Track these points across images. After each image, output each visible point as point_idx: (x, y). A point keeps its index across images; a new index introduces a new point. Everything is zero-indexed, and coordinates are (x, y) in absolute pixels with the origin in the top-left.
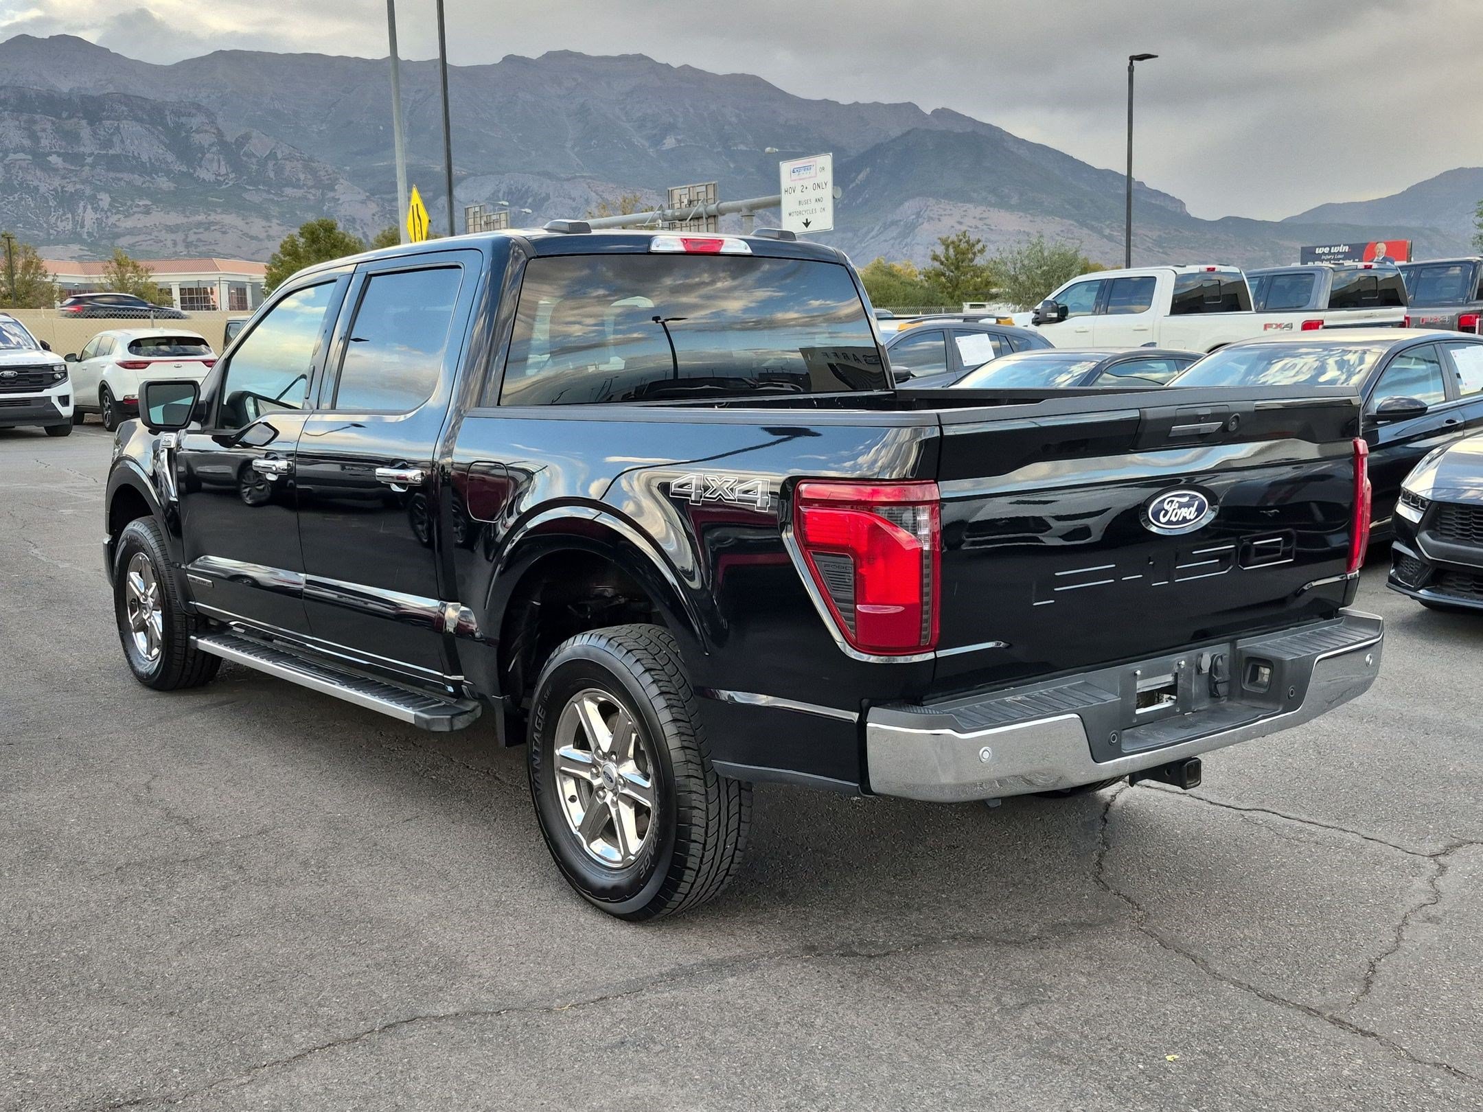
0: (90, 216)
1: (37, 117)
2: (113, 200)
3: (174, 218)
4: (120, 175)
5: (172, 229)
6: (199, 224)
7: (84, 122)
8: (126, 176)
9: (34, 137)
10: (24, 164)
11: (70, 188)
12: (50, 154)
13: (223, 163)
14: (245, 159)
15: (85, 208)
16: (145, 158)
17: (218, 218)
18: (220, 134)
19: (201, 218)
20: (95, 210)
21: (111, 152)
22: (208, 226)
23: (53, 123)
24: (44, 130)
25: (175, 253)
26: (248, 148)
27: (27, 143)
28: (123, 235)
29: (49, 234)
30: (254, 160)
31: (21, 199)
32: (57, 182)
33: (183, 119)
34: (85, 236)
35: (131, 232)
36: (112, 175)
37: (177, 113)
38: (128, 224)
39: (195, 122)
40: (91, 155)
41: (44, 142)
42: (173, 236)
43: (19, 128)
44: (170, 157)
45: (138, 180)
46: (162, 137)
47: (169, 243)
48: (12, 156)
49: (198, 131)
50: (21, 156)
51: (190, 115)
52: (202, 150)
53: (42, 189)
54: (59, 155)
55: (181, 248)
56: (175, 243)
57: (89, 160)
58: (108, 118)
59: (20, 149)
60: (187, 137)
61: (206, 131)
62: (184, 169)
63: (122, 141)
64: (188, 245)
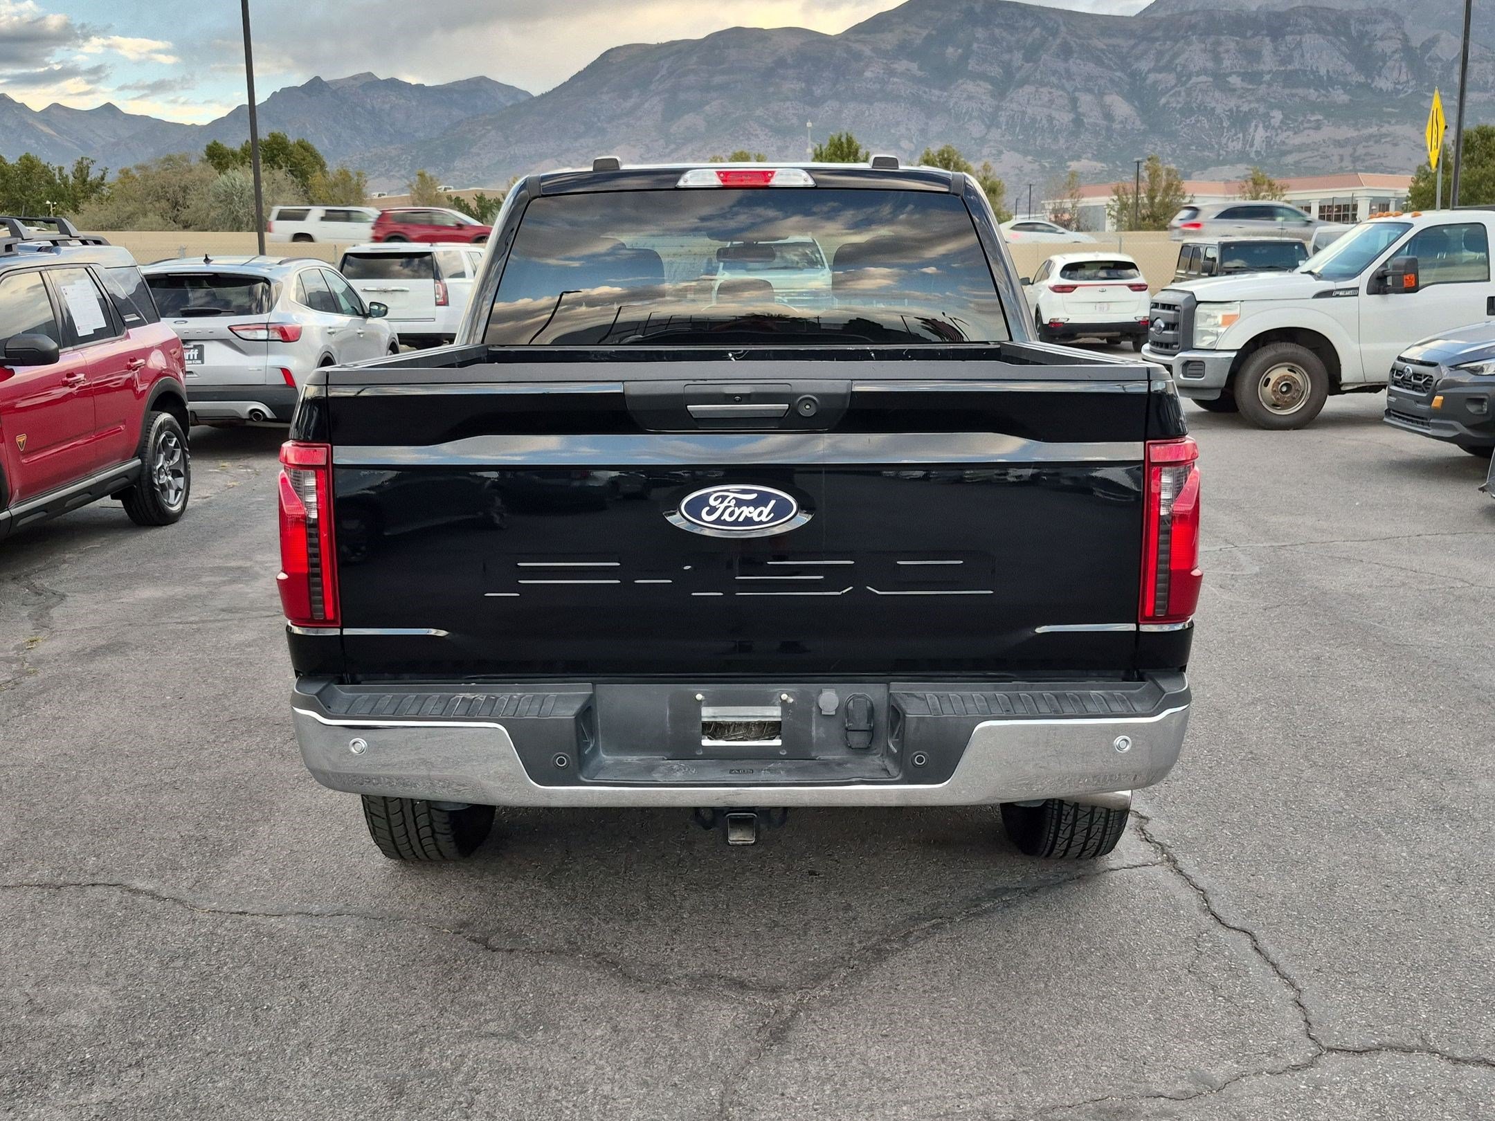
0: (1260, 135)
1: (1223, 38)
2: (1286, 117)
3: (1346, 132)
4: (1294, 91)
5: (1339, 144)
6: (1371, 136)
7: (1267, 40)
8: (1301, 91)
9: (1217, 58)
10: (1204, 87)
11: (1245, 108)
12: (1230, 74)
13: (1404, 70)
14: (1428, 64)
15: (1256, 126)
16: (1323, 72)
17: (1391, 129)
18: (1406, 39)
19: (1373, 130)
20: (1266, 128)
21: (1290, 67)
22: (1378, 139)
23: (1238, 43)
24: (1227, 51)
25: (1341, 169)
26: (1436, 51)
27: (1210, 65)
28: (1290, 152)
29: (1219, 155)
30: (1439, 65)
31: (1197, 121)
32: (1232, 103)
33: (1368, 28)
34: (1253, 155)
35: (1300, 148)
36: (1287, 91)
37: (1363, 22)
38: (1297, 140)
39: (1380, 29)
40: (1269, 72)
41: (1227, 63)
42: (1341, 151)
43: (1205, 51)
44: (1349, 68)
45: (1312, 94)
46: (1344, 48)
47: (1336, 158)
48: (1194, 80)
49: (1381, 39)
50: (1203, 78)
51: (1376, 22)
52: (1384, 57)
53: (1218, 111)
54: (1239, 74)
55: (1347, 163)
56: (1342, 160)
57: (1267, 77)
58: (1292, 33)
59: (1204, 71)
60: (1370, 46)
61: (1391, 38)
62: (1362, 79)
63: (1302, 56)
64: (1355, 159)
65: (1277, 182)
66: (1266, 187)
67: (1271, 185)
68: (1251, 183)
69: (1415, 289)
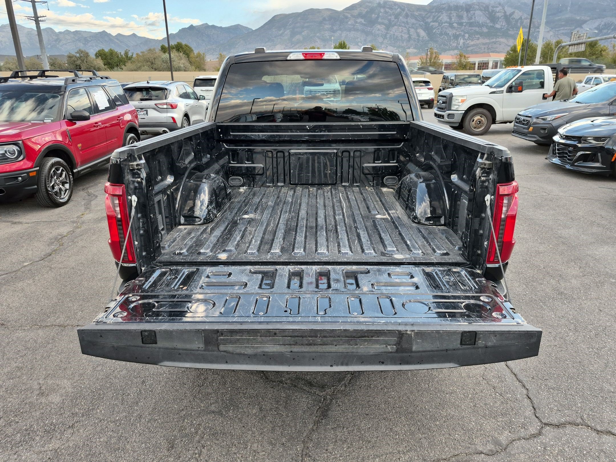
0: (461, 41)
1: (452, 12)
2: (469, 36)
3: (487, 41)
4: (472, 28)
5: (484, 44)
6: (493, 42)
7: (465, 12)
8: (474, 28)
9: (450, 18)
10: (446, 27)
11: (458, 33)
12: (454, 23)
13: (504, 22)
14: (511, 20)
15: (461, 39)
16: (481, 22)
17: (499, 40)
18: (505, 12)
19: (494, 40)
20: (463, 39)
21: (471, 21)
22: (495, 43)
23: (456, 13)
24: (453, 16)
25: (484, 52)
26: (514, 16)
27: (448, 20)
28: (470, 47)
29: (450, 47)
30: (514, 20)
31: (444, 37)
32: (454, 31)
33: (494, 9)
34: (459, 48)
35: (472, 46)
36: (470, 28)
37: (493, 7)
38: (472, 43)
39: (498, 9)
40: (465, 22)
41: (453, 20)
42: (485, 46)
43: (447, 16)
44: (488, 21)
45: (477, 29)
46: (487, 15)
47: (483, 48)
48: (444, 24)
49: (498, 12)
50: (446, 24)
51: (497, 7)
52: (498, 18)
53: (450, 34)
54: (456, 23)
55: (486, 50)
56: (485, 48)
57: (464, 24)
58: (472, 10)
59: (446, 22)
60: (495, 14)
61: (501, 12)
62: (492, 25)
63: (475, 17)
64: (488, 49)
65: (467, 56)
66: (463, 57)
67: (465, 56)
68: (459, 56)
69: (521, 91)
